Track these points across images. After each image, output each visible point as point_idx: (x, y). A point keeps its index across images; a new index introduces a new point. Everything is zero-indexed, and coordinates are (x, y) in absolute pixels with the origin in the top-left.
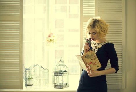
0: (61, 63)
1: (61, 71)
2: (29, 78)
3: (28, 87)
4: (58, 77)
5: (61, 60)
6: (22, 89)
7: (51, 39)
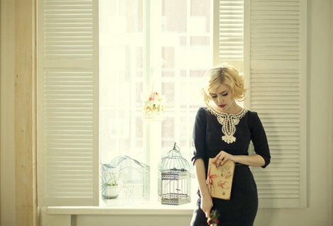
0: (175, 153)
1: (175, 169)
2: (109, 183)
3: (109, 201)
4: (169, 181)
5: (174, 148)
6: (98, 205)
7: (154, 105)
